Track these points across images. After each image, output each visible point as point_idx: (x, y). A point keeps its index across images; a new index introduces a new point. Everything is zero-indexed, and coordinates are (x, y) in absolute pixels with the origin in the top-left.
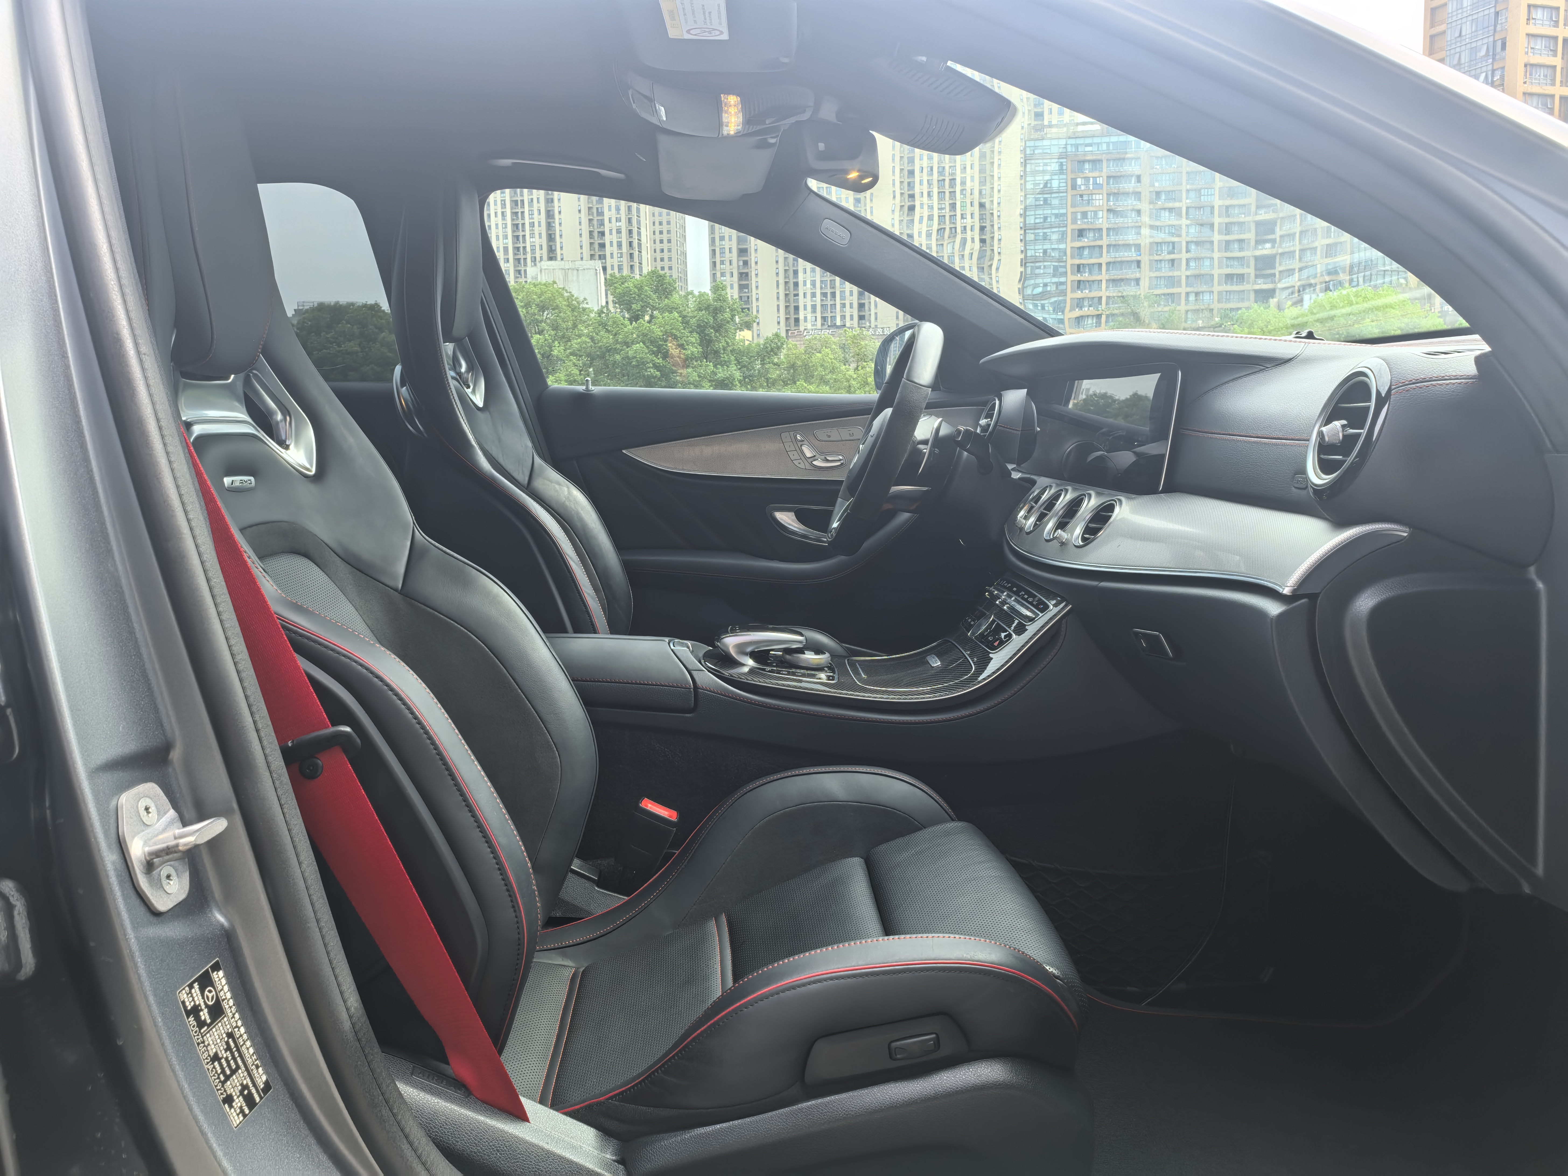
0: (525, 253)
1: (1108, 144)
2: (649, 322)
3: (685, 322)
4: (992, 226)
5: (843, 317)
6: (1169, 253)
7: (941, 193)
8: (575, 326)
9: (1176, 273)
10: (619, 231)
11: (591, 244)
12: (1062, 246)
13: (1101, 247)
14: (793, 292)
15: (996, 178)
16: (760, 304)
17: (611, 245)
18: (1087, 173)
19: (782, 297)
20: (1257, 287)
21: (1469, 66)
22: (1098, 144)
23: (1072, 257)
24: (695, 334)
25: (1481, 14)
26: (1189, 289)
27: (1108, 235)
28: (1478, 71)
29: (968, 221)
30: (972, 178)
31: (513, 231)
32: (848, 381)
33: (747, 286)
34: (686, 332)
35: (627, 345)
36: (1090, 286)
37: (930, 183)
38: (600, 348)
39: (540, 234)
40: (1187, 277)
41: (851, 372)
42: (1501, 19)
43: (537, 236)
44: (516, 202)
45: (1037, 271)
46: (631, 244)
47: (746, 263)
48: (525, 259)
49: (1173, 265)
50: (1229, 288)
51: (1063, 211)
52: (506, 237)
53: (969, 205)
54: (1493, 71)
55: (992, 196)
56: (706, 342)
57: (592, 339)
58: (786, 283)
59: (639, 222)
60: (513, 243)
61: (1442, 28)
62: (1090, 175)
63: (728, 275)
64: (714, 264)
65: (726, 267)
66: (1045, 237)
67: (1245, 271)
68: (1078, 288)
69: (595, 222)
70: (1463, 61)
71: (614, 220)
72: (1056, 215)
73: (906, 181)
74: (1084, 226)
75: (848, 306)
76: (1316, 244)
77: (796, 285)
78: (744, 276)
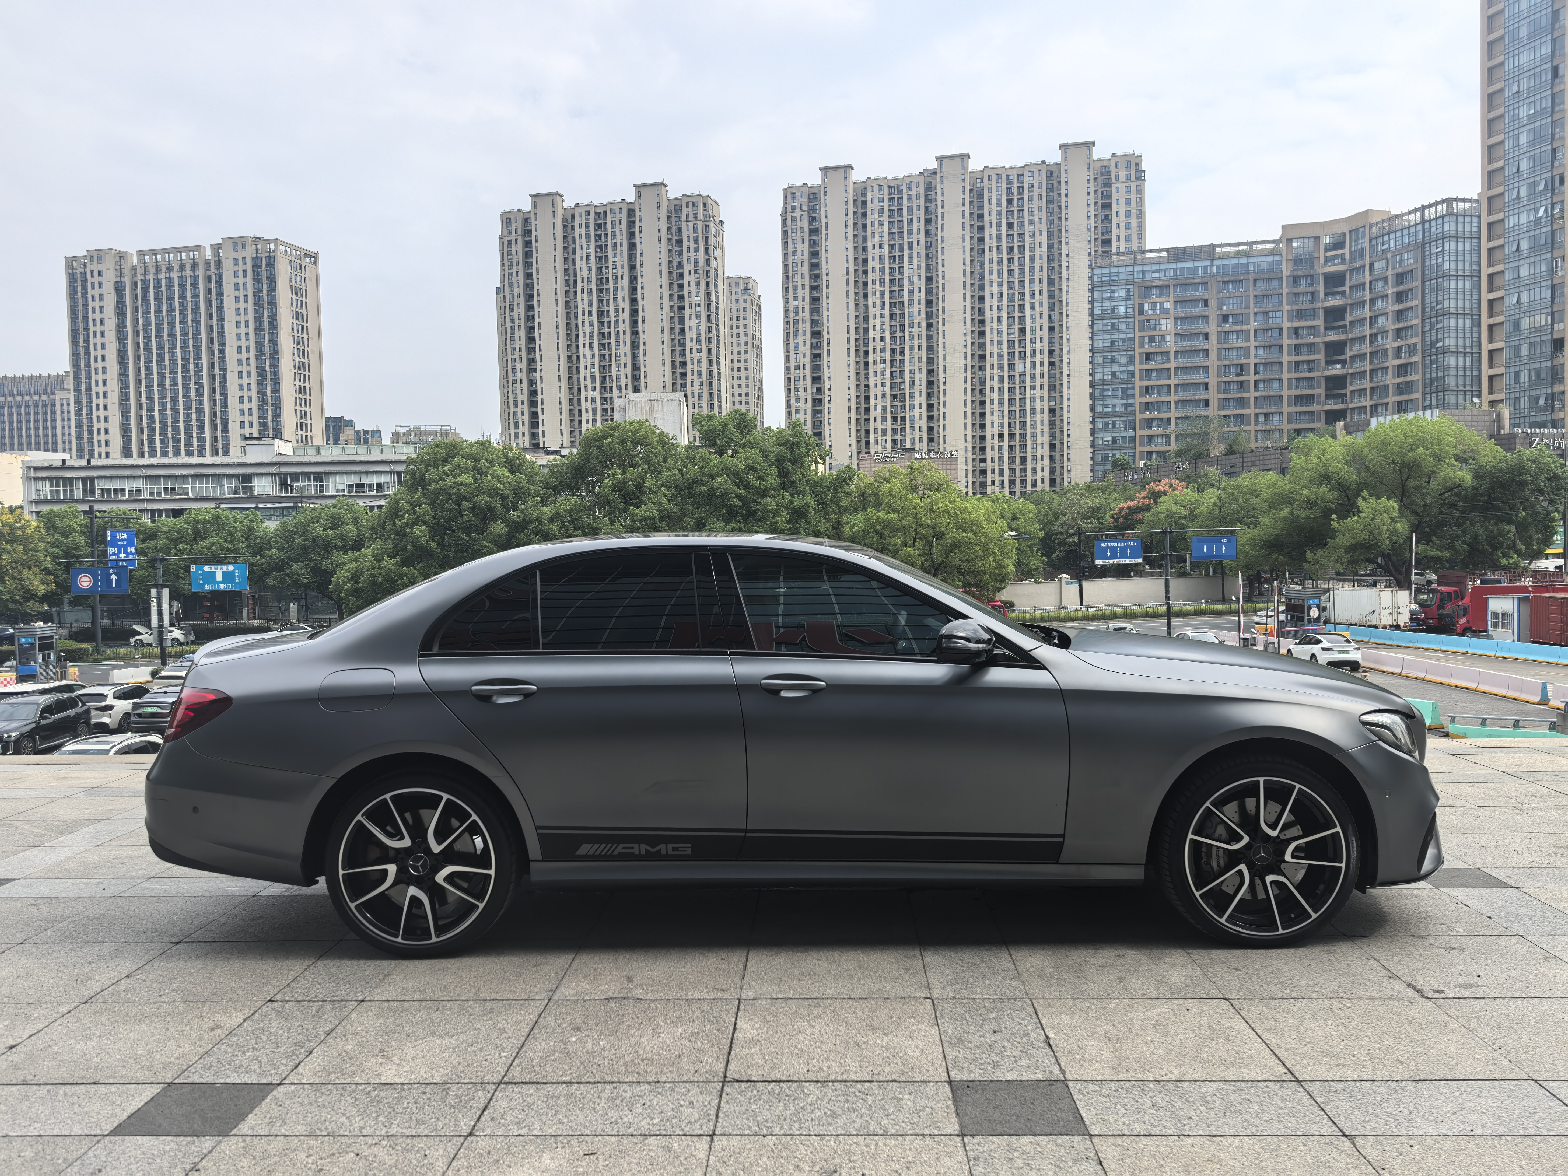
0: (611, 381)
1: (1175, 270)
2: (731, 456)
3: (765, 455)
4: (1061, 349)
5: (913, 440)
6: (1238, 375)
7: (1011, 319)
8: (665, 460)
9: (1245, 395)
10: (700, 361)
11: (673, 373)
12: (1131, 368)
13: (1169, 370)
14: (864, 417)
15: (1064, 303)
16: (832, 428)
17: (692, 374)
18: (1155, 299)
19: (853, 421)
20: (1327, 408)
21: (1529, 200)
22: (1165, 270)
23: (1141, 379)
24: (774, 468)
25: (1538, 151)
26: (1258, 411)
27: (1176, 358)
28: (1538, 205)
29: (1038, 345)
30: (1041, 304)
31: (600, 361)
32: (915, 508)
33: (820, 412)
34: (766, 466)
35: (713, 477)
36: (1159, 407)
37: (999, 308)
38: (688, 479)
39: (625, 364)
40: (1256, 398)
41: (917, 501)
42: (1559, 155)
43: (622, 365)
44: (603, 334)
45: (1105, 393)
46: (710, 373)
47: (819, 390)
48: (611, 387)
49: (1241, 387)
50: (1299, 409)
51: (1130, 335)
52: (593, 367)
53: (1038, 328)
54: (1553, 205)
55: (1061, 320)
56: (783, 474)
57: (680, 471)
58: (858, 408)
59: (718, 353)
60: (600, 372)
61: (1500, 164)
62: (1158, 300)
63: (802, 401)
64: (789, 391)
65: (801, 393)
66: (1114, 360)
67: (1315, 391)
68: (1147, 409)
69: (677, 353)
70: (1522, 195)
71: (695, 350)
72: (1124, 340)
73: (977, 306)
74: (1152, 350)
75: (917, 429)
76: (1387, 364)
77: (867, 410)
78: (817, 402)
